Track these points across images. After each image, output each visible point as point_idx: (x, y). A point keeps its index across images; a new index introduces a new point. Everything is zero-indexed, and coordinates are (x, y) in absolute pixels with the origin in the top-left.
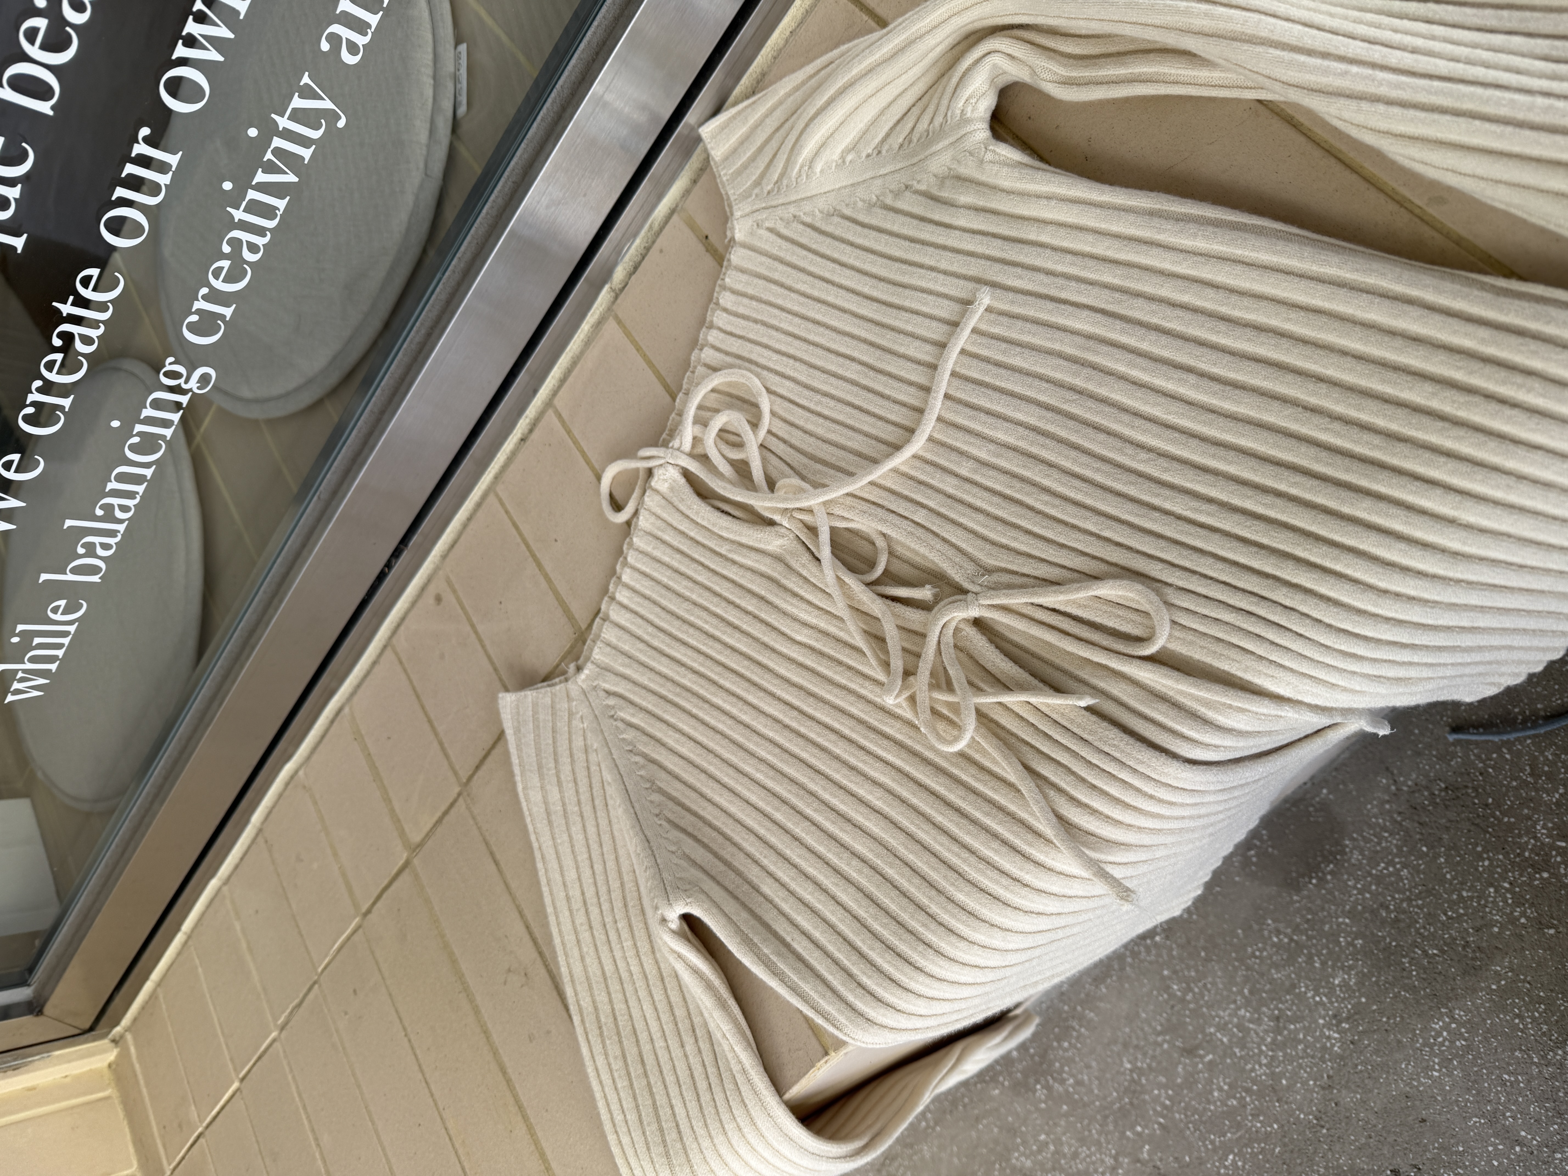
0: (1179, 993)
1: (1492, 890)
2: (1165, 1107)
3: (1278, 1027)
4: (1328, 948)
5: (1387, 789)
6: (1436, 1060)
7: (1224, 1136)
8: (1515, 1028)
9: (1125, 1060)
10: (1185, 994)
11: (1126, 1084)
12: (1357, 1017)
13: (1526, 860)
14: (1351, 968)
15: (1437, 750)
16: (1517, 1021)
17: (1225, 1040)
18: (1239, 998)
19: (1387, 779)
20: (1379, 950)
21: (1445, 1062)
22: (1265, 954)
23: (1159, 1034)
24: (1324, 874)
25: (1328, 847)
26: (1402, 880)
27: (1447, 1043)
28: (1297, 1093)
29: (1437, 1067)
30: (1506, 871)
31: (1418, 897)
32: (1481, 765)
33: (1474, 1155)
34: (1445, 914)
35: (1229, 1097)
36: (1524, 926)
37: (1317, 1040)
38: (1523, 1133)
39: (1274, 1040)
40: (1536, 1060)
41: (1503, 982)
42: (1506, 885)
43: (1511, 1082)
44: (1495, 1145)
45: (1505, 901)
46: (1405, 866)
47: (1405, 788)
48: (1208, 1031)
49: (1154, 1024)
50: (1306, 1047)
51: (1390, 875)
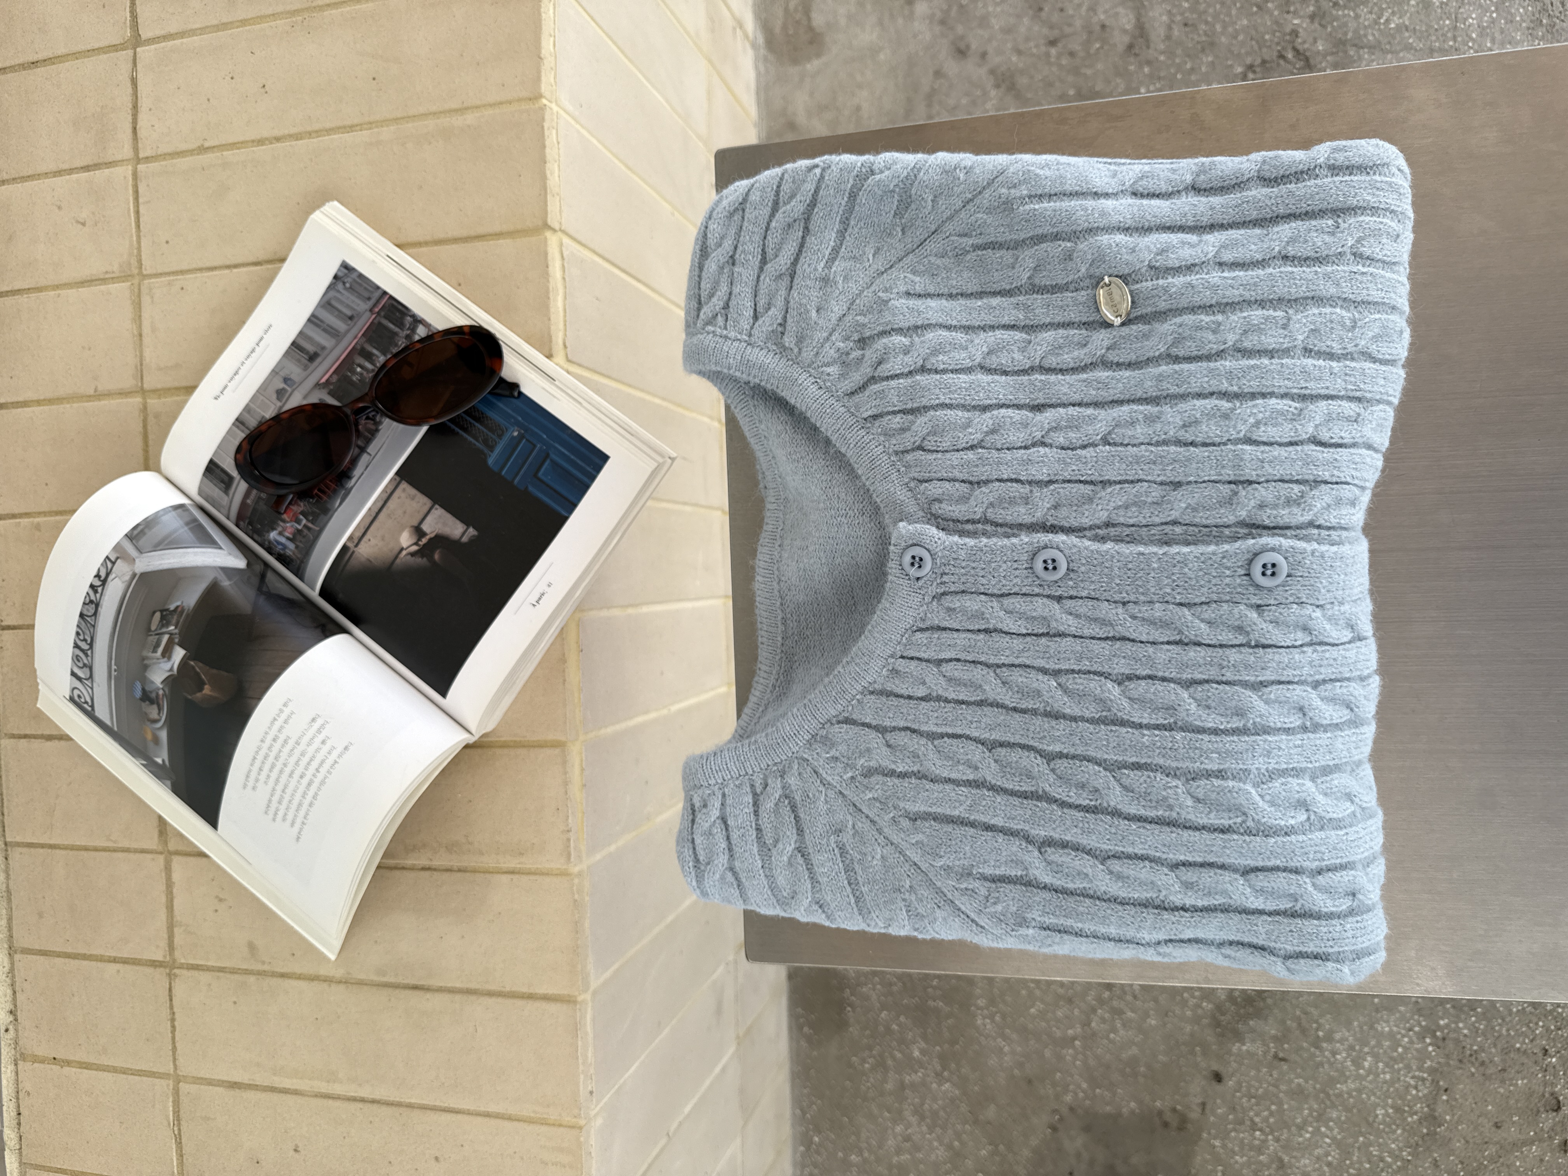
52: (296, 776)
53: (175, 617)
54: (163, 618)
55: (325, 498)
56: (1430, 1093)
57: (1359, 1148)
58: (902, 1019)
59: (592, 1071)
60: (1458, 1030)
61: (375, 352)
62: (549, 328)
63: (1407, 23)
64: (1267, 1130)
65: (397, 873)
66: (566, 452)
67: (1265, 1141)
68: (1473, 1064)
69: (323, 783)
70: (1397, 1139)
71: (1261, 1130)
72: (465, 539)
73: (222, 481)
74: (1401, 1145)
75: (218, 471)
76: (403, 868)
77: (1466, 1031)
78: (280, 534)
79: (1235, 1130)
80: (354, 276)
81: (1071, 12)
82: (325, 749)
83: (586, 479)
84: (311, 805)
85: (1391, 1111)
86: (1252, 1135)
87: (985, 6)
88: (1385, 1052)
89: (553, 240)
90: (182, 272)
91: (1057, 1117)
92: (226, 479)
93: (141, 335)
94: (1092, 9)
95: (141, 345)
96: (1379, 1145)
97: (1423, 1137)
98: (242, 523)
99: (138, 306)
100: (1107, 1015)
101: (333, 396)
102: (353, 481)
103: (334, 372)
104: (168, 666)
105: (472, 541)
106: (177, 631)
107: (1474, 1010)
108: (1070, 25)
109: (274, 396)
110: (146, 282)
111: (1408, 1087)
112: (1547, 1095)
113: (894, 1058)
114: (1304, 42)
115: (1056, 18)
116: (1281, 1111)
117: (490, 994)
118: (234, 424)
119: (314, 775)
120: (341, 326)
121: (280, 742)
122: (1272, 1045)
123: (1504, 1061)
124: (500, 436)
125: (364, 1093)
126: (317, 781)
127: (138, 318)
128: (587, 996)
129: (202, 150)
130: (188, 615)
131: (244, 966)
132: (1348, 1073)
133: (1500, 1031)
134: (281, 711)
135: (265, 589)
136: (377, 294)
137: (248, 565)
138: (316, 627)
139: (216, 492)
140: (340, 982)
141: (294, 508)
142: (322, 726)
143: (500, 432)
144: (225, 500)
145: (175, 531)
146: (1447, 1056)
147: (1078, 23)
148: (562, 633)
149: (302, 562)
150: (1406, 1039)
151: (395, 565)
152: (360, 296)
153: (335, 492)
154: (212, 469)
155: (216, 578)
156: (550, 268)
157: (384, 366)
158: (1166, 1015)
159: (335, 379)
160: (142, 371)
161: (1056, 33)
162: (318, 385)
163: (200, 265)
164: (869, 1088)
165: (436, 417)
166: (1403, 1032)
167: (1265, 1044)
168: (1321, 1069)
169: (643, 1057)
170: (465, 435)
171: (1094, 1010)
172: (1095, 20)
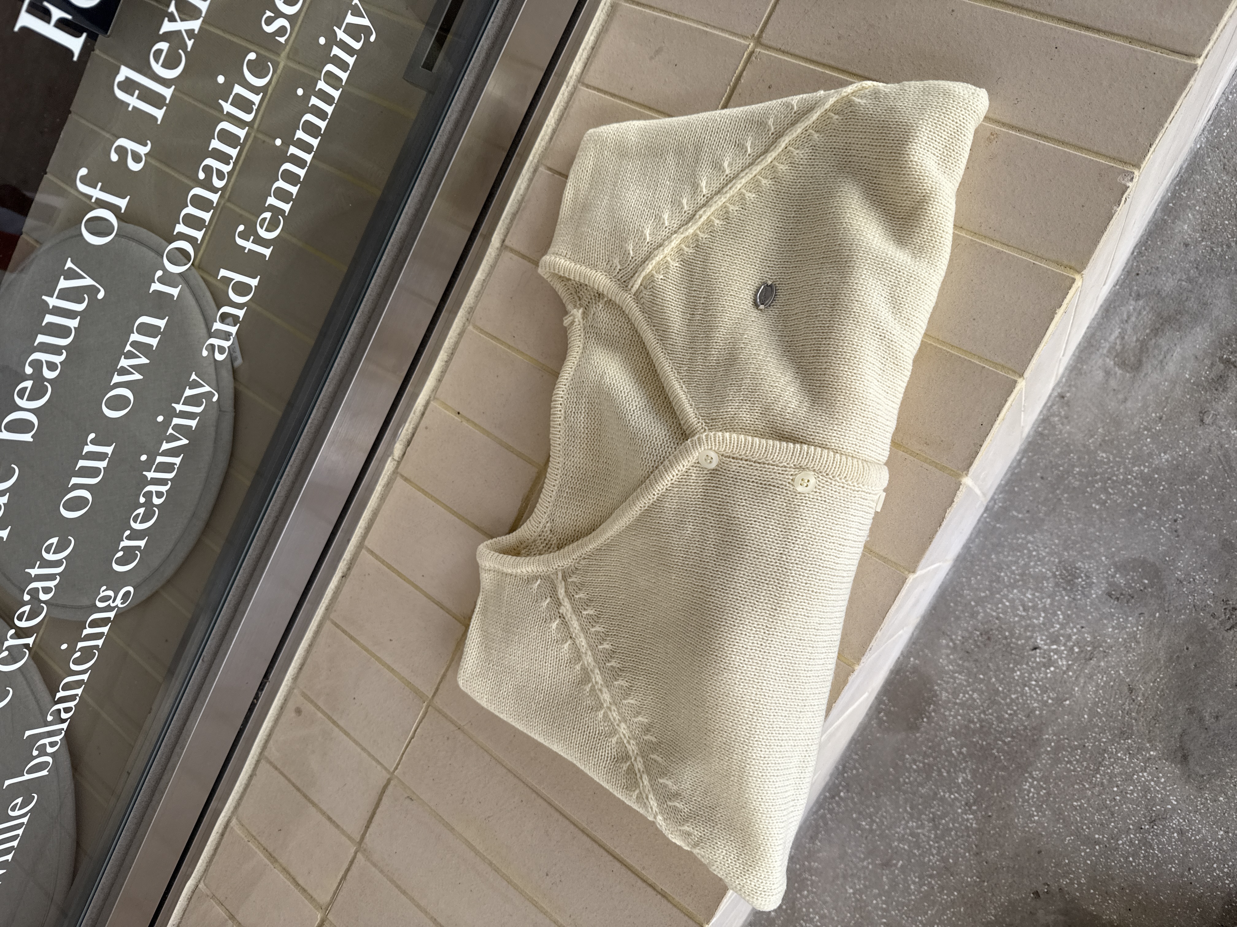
0: (867, 827)
1: (1027, 688)
2: (883, 910)
3: (935, 825)
4: (947, 761)
5: (947, 646)
6: (1034, 809)
7: (927, 913)
8: (1069, 770)
9: (847, 887)
10: (871, 826)
11: (853, 904)
12: (979, 800)
13: (1038, 663)
14: (965, 768)
15: (968, 612)
16: (1068, 766)
17: (906, 847)
18: (905, 815)
19: (945, 639)
20: (977, 751)
21: (1039, 809)
22: (911, 779)
23: (863, 860)
24: (930, 713)
25: (926, 695)
26: (975, 700)
27: (1035, 796)
28: (962, 865)
29: (1035, 813)
30: (1030, 674)
31: (989, 708)
32: (994, 614)
33: (1075, 862)
34: (1007, 713)
35: (921, 887)
36: (1052, 705)
37: (961, 825)
38: (1097, 836)
39: (936, 834)
40: (1087, 786)
41: (1053, 744)
42: (1034, 683)
43: (1079, 806)
44: (1084, 850)
45: (1036, 693)
46: (974, 691)
47: (958, 642)
48: (893, 845)
49: (858, 855)
50: (956, 832)
51: (967, 700)
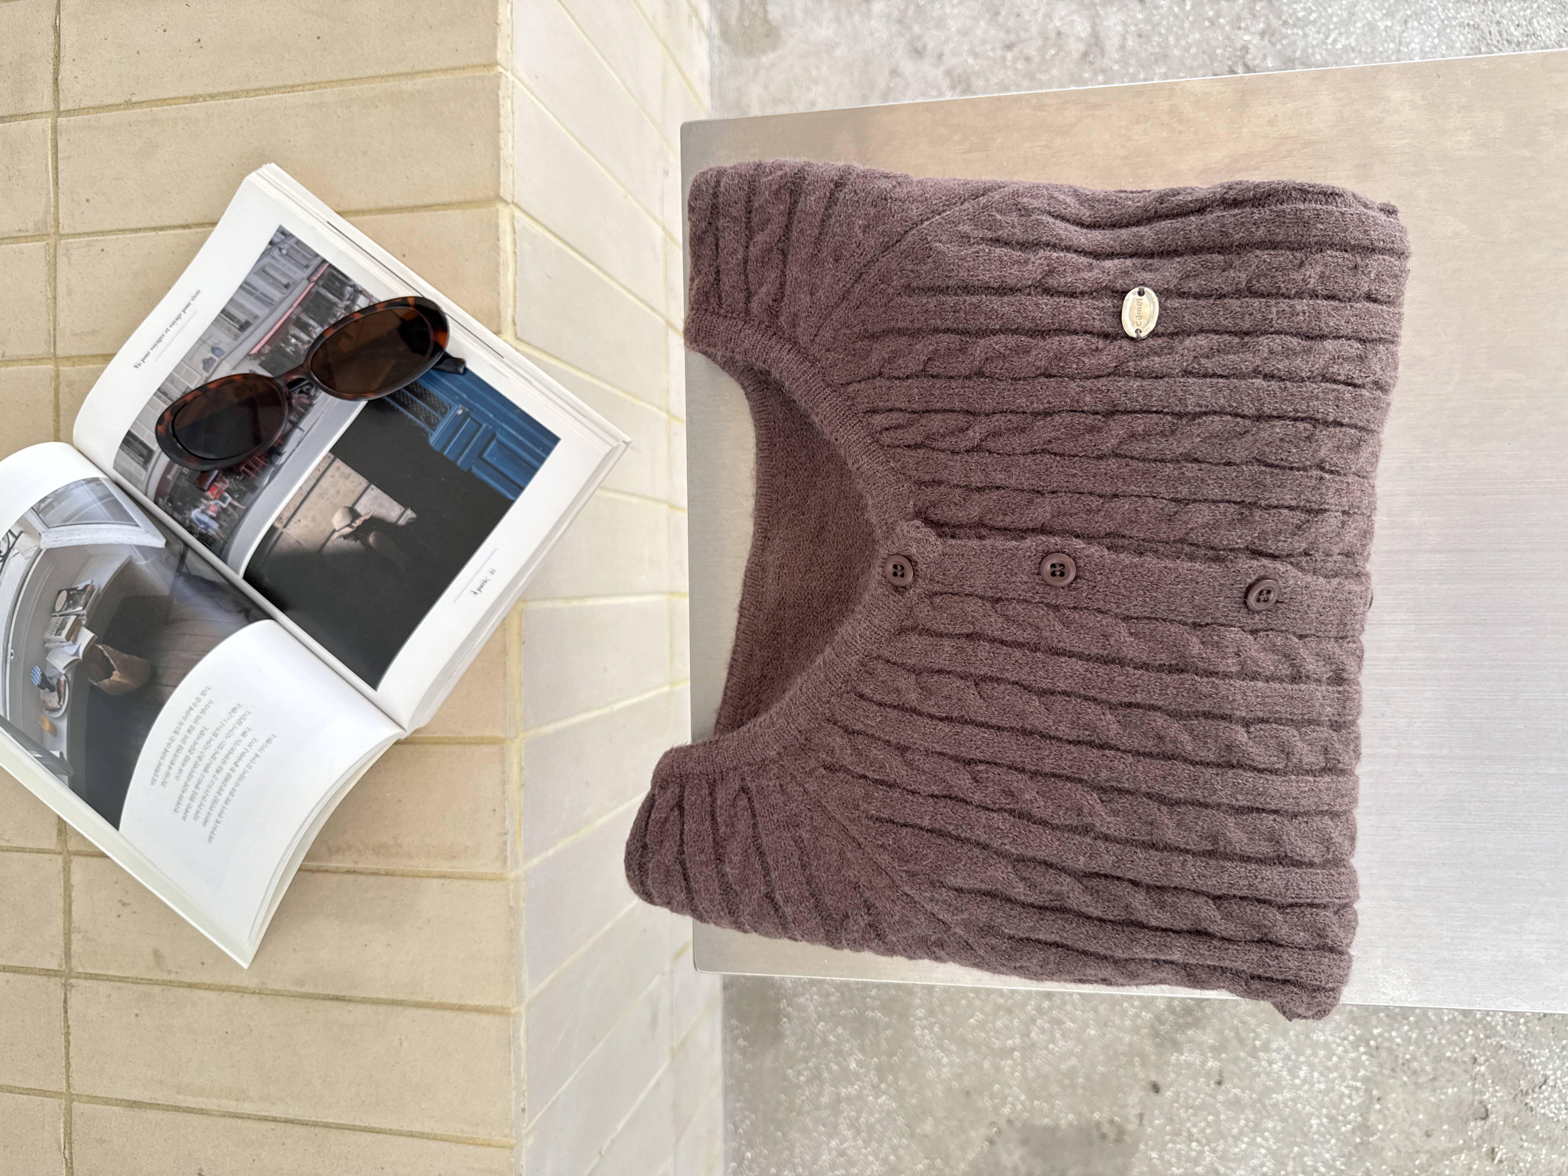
52: (212, 770)
53: (84, 597)
54: (69, 597)
55: (253, 475)
56: (1364, 1102)
57: (1294, 1159)
58: (840, 1030)
59: (525, 1087)
60: (1391, 1039)
61: (312, 322)
62: (498, 304)
63: (1353, 44)
64: (1204, 1141)
65: (320, 876)
66: (514, 433)
67: (1201, 1153)
68: (1405, 1073)
69: (241, 777)
70: (1331, 1149)
71: (1198, 1141)
72: (402, 522)
73: (141, 455)
74: (1335, 1154)
75: (136, 444)
76: (326, 871)
77: (1398, 1040)
78: (203, 512)
79: (1172, 1142)
80: (292, 242)
81: (1027, 17)
82: (247, 740)
83: (534, 462)
84: (227, 801)
85: (1325, 1120)
86: (1189, 1146)
87: (943, 7)
88: (1321, 1062)
89: (504, 214)
90: (103, 233)
91: (995, 1130)
92: (145, 452)
93: (55, 298)
94: (1049, 16)
95: (55, 308)
96: (1314, 1155)
97: (1356, 1147)
98: (161, 500)
99: (53, 267)
100: (1046, 1025)
101: (264, 368)
102: (284, 457)
103: (267, 343)
104: (73, 650)
105: (410, 524)
106: (85, 612)
107: (1407, 1019)
108: (1026, 30)
109: (201, 366)
110: (63, 241)
111: (1342, 1096)
112: (1476, 1103)
113: (830, 1070)
114: (1254, 59)
115: (1012, 22)
116: (1217, 1122)
117: (418, 1005)
118: (155, 394)
119: (232, 770)
120: (275, 294)
121: (196, 733)
122: (1209, 1055)
123: (1434, 1069)
124: (443, 414)
125: (278, 1111)
126: (235, 776)
127: (53, 280)
128: (522, 1009)
129: (129, 104)
130: (98, 595)
131: (149, 977)
132: (1283, 1083)
133: (1431, 1040)
134: (199, 700)
135: (184, 570)
136: (316, 262)
137: (167, 544)
138: (240, 612)
139: (133, 465)
140: (254, 993)
141: (219, 485)
142: (243, 717)
143: (443, 410)
144: (143, 475)
145: (86, 506)
146: (1381, 1065)
147: (1034, 29)
148: (504, 624)
149: (226, 542)
150: (1341, 1048)
151: (326, 548)
152: (297, 263)
153: (264, 468)
154: (130, 441)
155: (131, 557)
156: (501, 242)
157: (321, 336)
158: (1106, 1025)
159: (267, 349)
160: (55, 337)
161: (1013, 36)
162: (248, 355)
163: (123, 226)
164: (803, 1102)
165: (375, 392)
166: (1338, 1041)
167: (1203, 1054)
168: (1257, 1079)
169: (576, 1072)
170: (406, 412)
171: (1033, 1021)
172: (1050, 27)
